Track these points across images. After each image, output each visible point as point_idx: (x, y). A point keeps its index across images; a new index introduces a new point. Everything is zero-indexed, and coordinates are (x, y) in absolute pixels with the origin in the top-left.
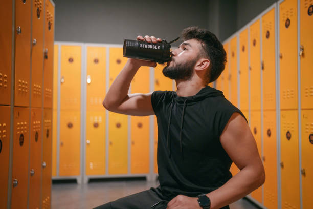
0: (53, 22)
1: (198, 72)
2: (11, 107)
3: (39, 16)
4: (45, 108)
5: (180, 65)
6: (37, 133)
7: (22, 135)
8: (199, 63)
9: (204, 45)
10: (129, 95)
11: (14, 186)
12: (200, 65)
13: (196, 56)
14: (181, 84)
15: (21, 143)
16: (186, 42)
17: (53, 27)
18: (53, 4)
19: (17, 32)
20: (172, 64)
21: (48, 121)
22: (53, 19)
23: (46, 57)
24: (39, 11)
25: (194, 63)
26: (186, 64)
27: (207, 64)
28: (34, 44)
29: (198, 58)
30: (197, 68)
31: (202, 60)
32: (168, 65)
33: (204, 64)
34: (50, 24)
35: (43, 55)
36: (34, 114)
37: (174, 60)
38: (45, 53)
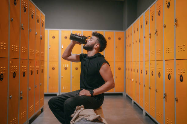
0: (44, 23)
1: (95, 48)
3: (38, 22)
4: (41, 60)
5: (89, 45)
6: (38, 71)
7: (32, 71)
8: (95, 45)
9: (98, 38)
10: (72, 54)
11: (29, 90)
12: (96, 46)
13: (94, 43)
14: (89, 52)
15: (32, 74)
16: (92, 37)
18: (44, 15)
19: (30, 31)
20: (86, 45)
21: (42, 66)
22: (44, 22)
23: (41, 39)
24: (38, 20)
25: (94, 45)
26: (91, 45)
27: (98, 46)
28: (36, 34)
29: (95, 43)
30: (95, 47)
31: (97, 44)
32: (85, 45)
33: (97, 46)
34: (43, 24)
35: (40, 38)
36: (37, 63)
37: (87, 44)
38: (41, 37)
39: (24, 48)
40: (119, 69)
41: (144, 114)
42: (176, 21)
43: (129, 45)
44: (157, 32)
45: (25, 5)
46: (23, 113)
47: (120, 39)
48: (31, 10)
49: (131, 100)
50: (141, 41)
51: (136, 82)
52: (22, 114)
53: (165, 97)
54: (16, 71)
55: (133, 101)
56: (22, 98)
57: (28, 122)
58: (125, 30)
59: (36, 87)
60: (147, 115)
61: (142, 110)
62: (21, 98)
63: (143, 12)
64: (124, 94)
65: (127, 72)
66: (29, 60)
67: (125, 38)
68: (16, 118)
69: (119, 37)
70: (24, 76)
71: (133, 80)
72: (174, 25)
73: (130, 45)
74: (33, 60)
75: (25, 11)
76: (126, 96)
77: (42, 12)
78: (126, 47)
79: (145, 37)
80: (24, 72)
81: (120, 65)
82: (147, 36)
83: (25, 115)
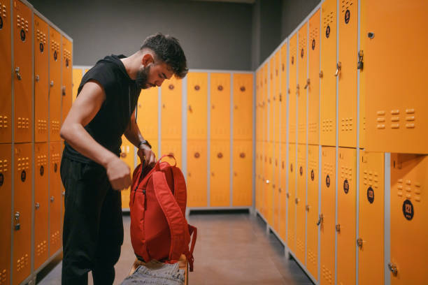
0: (71, 59)
2: (32, 144)
3: (56, 58)
6: (56, 165)
7: (42, 167)
11: (36, 208)
15: (42, 174)
17: (71, 62)
18: (71, 40)
19: (36, 80)
22: (71, 55)
23: (64, 94)
24: (56, 54)
28: (51, 86)
34: (67, 61)
35: (61, 92)
36: (53, 148)
38: (63, 90)
39: (23, 119)
40: (242, 156)
41: (287, 256)
42: (339, 68)
43: (261, 103)
44: (309, 83)
45: (23, 25)
46: (23, 258)
47: (243, 89)
48: (38, 33)
49: (265, 224)
50: (282, 98)
51: (274, 186)
52: (19, 261)
53: (321, 222)
54: (5, 170)
55: (268, 226)
56: (19, 226)
57: (35, 278)
58: (255, 70)
59: (52, 201)
60: (291, 258)
61: (283, 246)
62: (18, 228)
63: (287, 35)
64: (251, 210)
65: (259, 162)
66: (35, 143)
67: (255, 88)
68: (5, 271)
69: (242, 85)
70: (23, 179)
71: (268, 181)
72: (336, 76)
73: (264, 103)
74: (45, 142)
75: (23, 38)
76: (255, 215)
77: (64, 34)
78: (256, 107)
79: (289, 92)
80: (24, 172)
81: (244, 147)
82: (294, 90)
83: (27, 263)
